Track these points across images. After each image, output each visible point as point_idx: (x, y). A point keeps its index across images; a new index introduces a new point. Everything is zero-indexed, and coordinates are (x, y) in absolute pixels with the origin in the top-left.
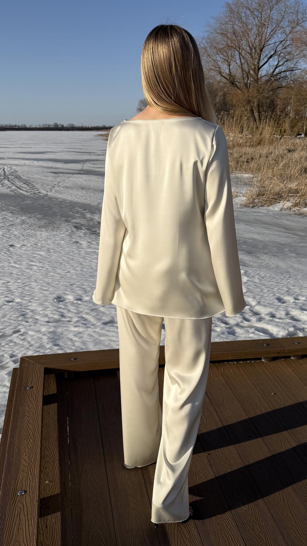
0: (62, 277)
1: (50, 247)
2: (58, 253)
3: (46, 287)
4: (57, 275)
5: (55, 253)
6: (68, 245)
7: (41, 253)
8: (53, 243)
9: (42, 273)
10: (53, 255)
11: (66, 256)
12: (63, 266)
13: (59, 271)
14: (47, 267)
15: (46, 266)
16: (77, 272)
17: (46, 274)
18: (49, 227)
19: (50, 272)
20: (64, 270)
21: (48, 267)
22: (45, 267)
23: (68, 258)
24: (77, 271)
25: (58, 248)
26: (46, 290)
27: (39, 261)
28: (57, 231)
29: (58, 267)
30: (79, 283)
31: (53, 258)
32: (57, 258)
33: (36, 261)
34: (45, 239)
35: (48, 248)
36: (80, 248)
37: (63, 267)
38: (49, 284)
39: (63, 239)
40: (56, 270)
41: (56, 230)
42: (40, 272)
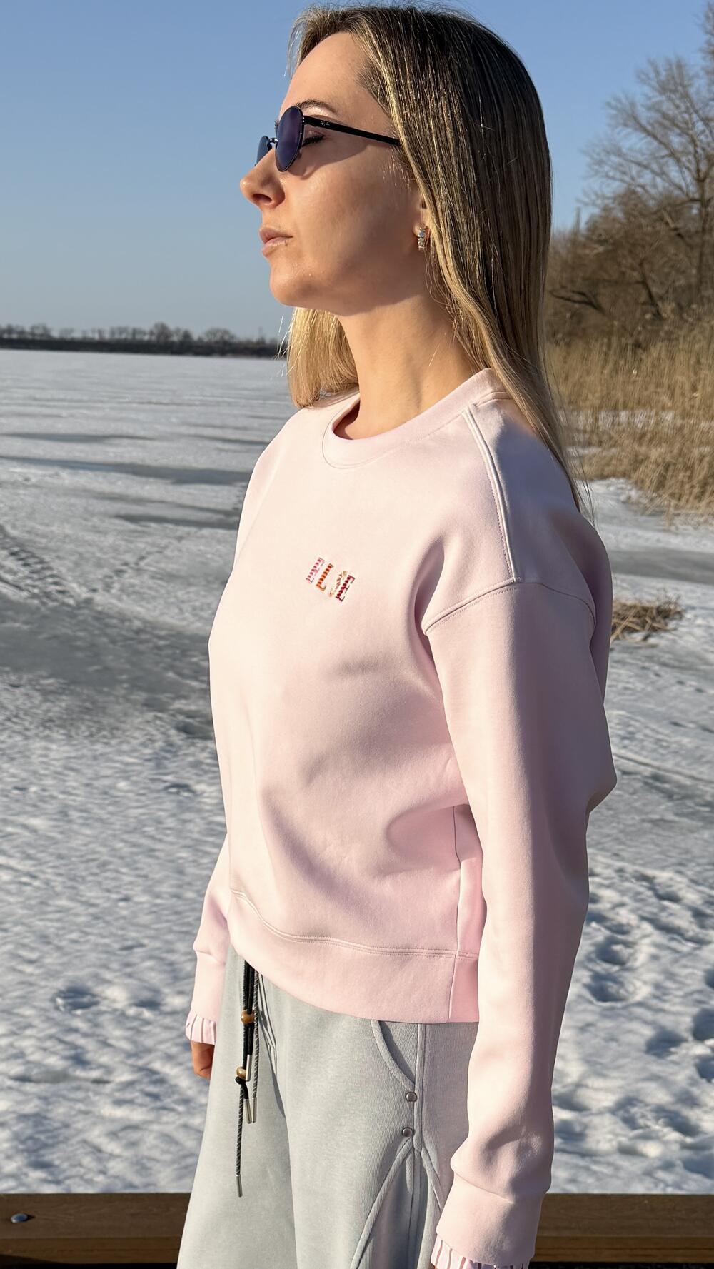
0: (96, 917)
1: (69, 800)
2: (97, 824)
3: (32, 949)
4: (80, 908)
5: (87, 825)
6: (143, 798)
7: (36, 822)
8: (87, 785)
9: (29, 898)
10: (77, 833)
11: (126, 837)
12: (108, 874)
13: (90, 893)
14: (49, 876)
15: (44, 872)
16: (158, 901)
17: (42, 903)
18: (79, 724)
19: (58, 895)
20: (109, 891)
21: (53, 878)
22: (42, 876)
23: (134, 845)
24: (158, 896)
25: (101, 806)
26: (31, 962)
27: (24, 852)
28: (106, 744)
29: (90, 878)
30: (157, 944)
31: (74, 844)
32: (92, 846)
33: (12, 851)
34: (59, 769)
35: (66, 806)
36: (189, 809)
37: (106, 878)
38: (44, 939)
39: (125, 772)
40: (82, 887)
41: (105, 737)
42: (19, 893)
